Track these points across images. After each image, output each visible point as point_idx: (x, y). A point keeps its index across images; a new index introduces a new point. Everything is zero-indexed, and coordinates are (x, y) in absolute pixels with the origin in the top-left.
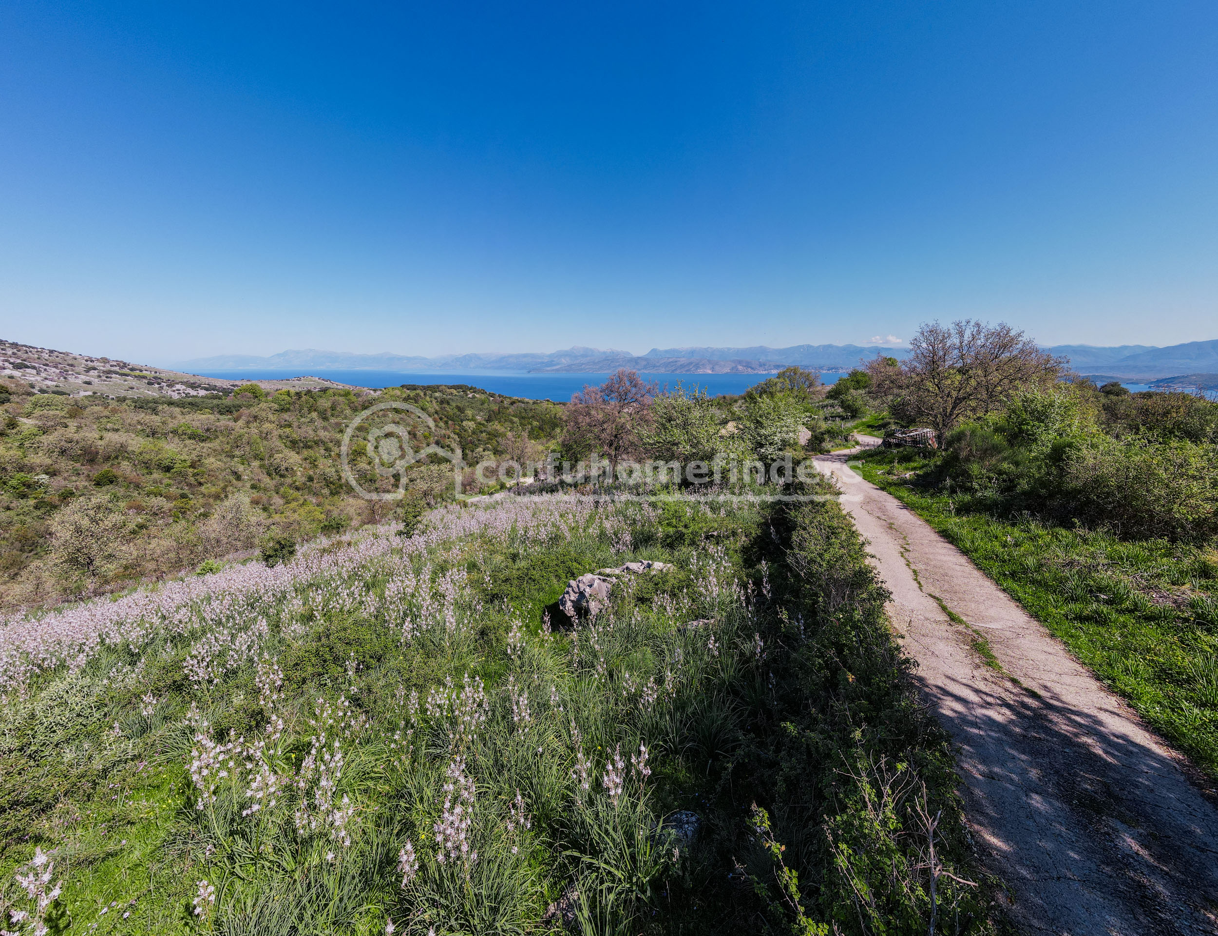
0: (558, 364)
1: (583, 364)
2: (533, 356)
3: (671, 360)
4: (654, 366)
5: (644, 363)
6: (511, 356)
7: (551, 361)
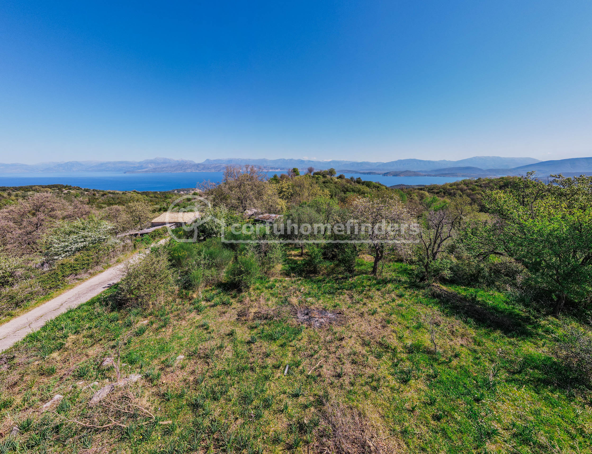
0: (147, 168)
1: (164, 168)
2: (127, 163)
3: (217, 165)
4: (208, 168)
5: (202, 167)
6: (109, 163)
7: (141, 166)
